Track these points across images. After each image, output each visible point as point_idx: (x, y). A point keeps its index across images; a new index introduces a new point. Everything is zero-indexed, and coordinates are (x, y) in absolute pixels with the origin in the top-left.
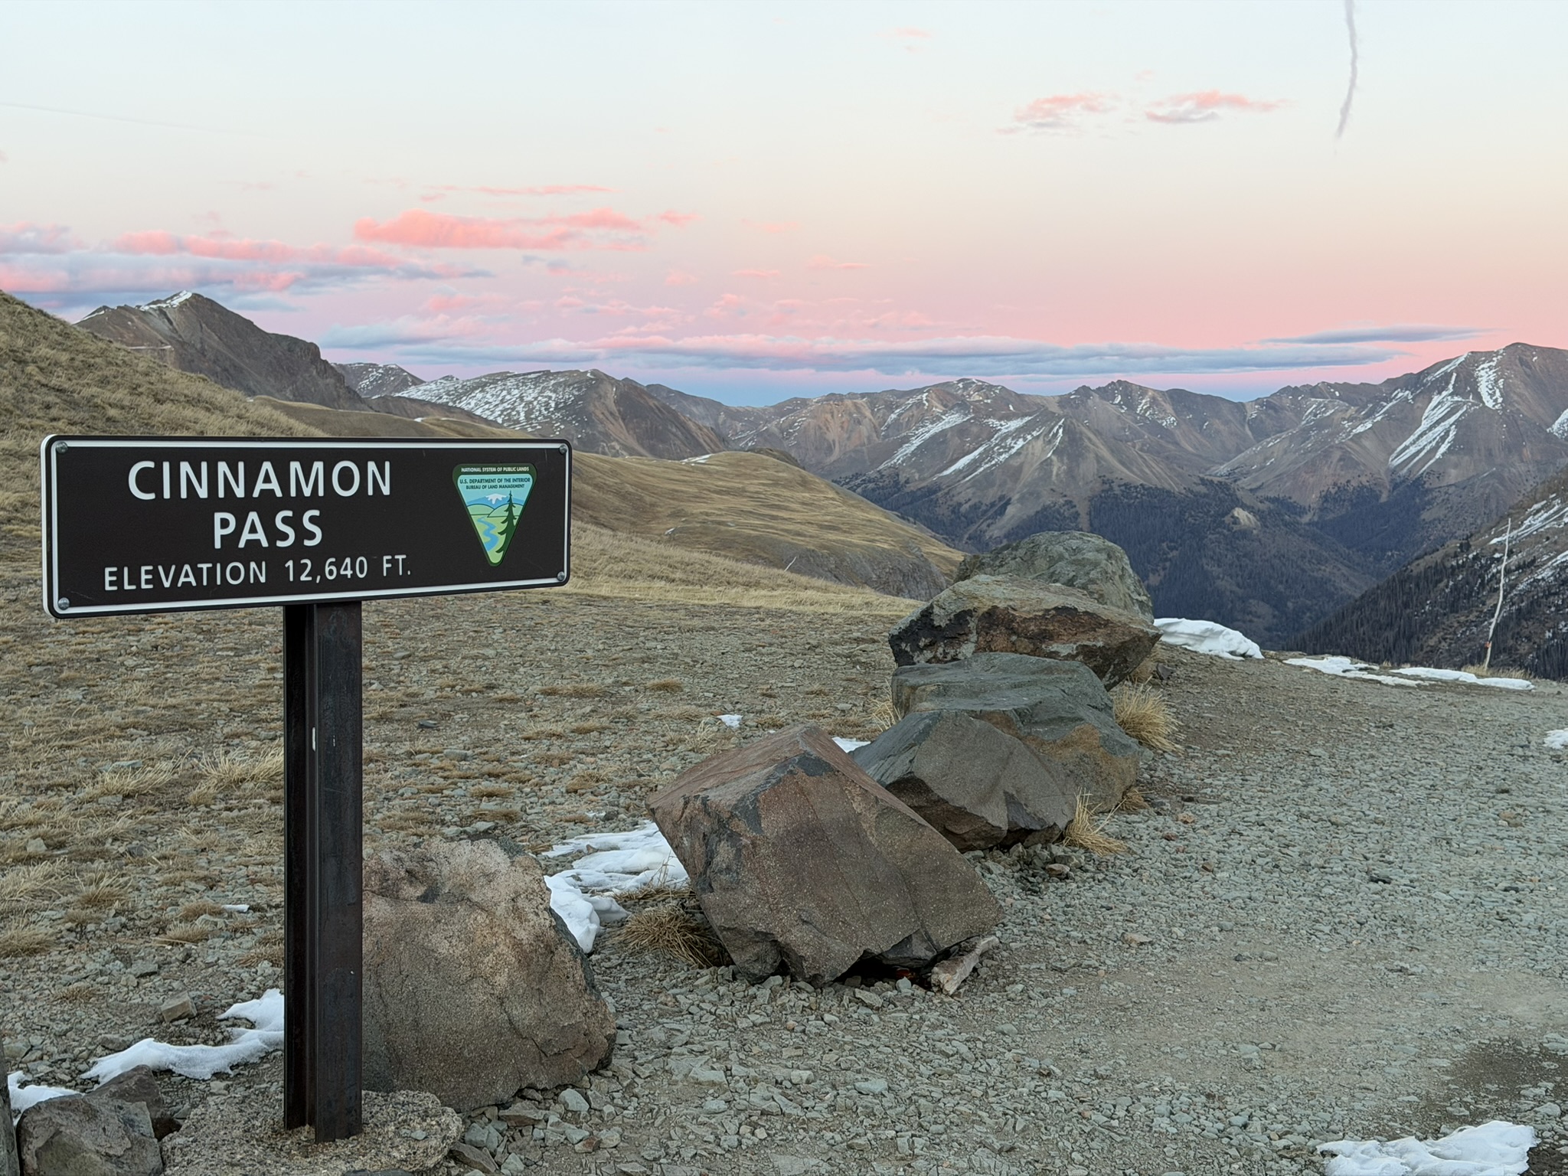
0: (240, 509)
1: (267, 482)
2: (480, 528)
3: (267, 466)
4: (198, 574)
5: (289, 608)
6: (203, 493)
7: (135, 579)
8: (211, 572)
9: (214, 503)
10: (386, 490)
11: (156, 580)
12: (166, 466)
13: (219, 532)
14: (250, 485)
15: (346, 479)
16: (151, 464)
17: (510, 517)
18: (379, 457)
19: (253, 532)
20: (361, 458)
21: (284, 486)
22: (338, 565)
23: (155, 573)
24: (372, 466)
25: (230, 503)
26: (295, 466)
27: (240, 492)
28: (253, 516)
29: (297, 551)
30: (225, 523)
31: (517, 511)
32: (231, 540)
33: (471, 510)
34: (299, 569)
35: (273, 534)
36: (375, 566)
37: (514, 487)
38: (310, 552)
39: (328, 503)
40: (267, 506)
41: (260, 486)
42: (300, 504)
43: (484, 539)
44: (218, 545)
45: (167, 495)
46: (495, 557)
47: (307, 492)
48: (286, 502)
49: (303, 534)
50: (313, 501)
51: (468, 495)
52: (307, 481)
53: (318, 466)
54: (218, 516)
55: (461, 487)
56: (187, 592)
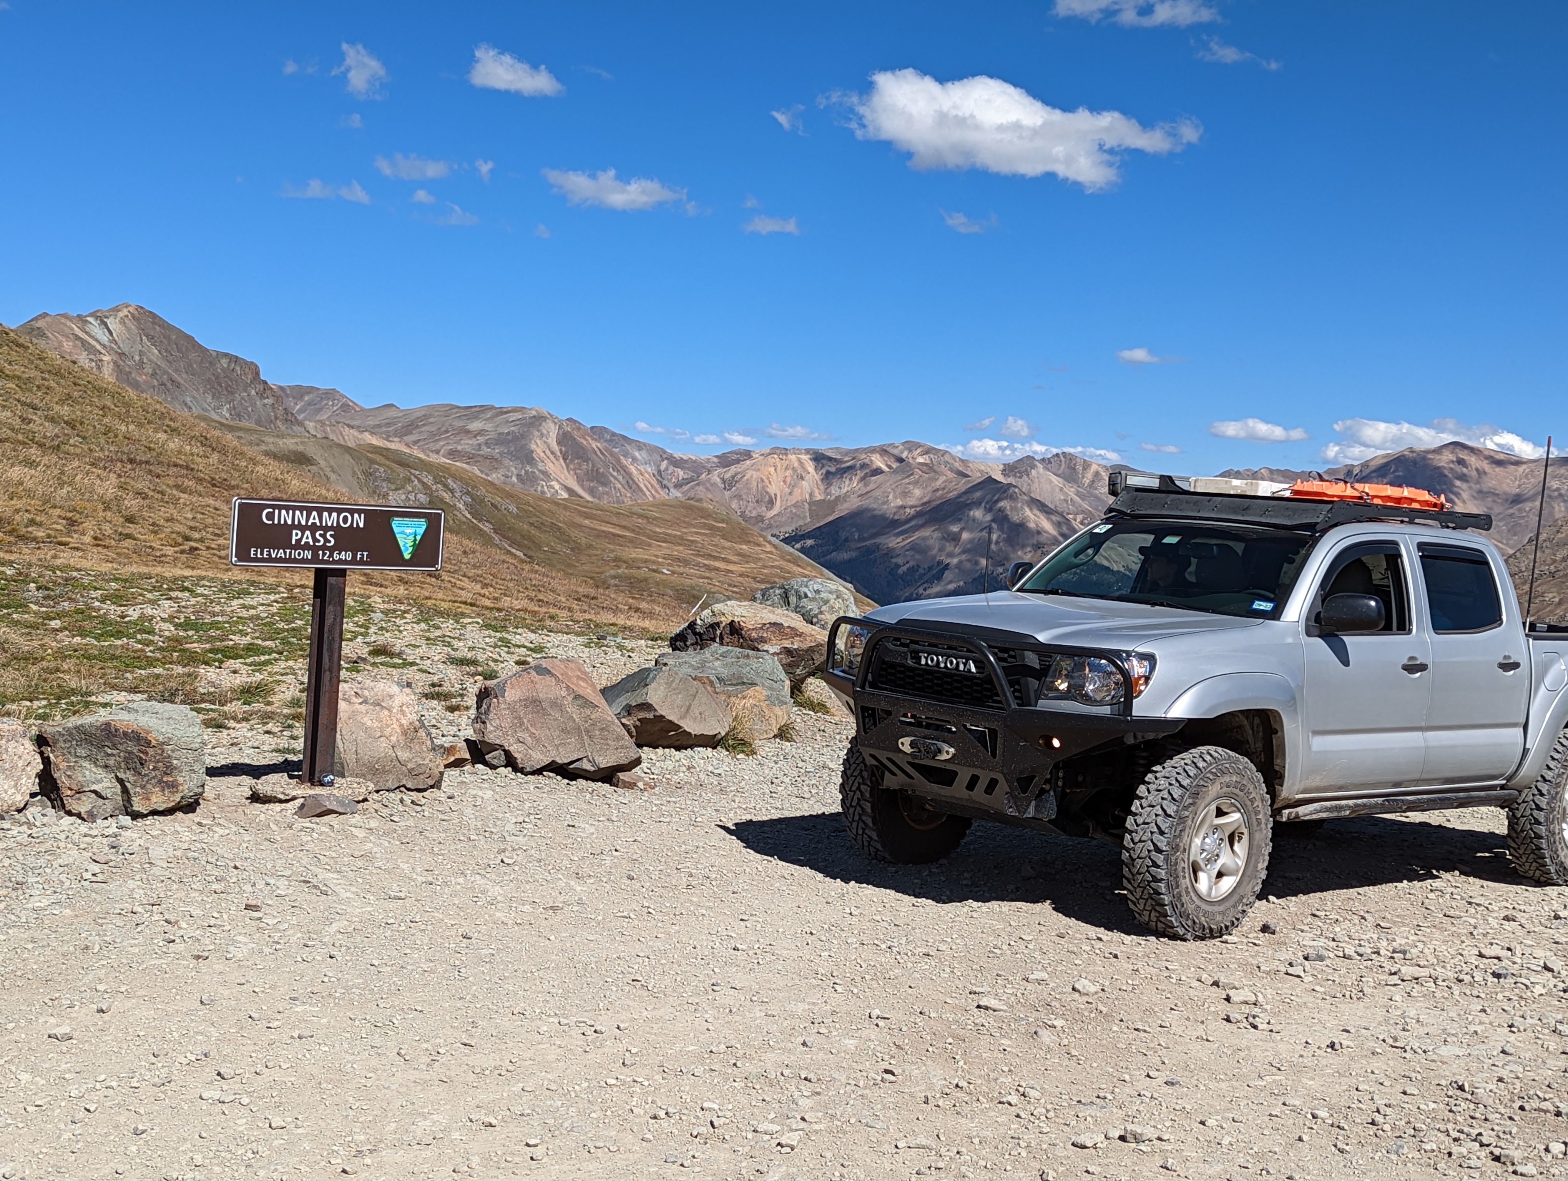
0: (303, 529)
1: (314, 518)
2: (401, 544)
3: (314, 513)
4: (285, 553)
5: (317, 569)
6: (289, 522)
7: (262, 554)
8: (290, 553)
9: (294, 526)
10: (361, 525)
11: (269, 555)
12: (277, 511)
13: (294, 538)
14: (307, 521)
15: (345, 520)
16: (271, 510)
17: (415, 540)
18: (360, 512)
19: (307, 538)
20: (352, 512)
21: (321, 521)
22: (339, 554)
23: (269, 552)
24: (356, 515)
25: (300, 527)
26: (325, 514)
27: (303, 523)
28: (308, 533)
29: (324, 548)
30: (297, 535)
31: (418, 538)
32: (298, 541)
33: (398, 536)
34: (324, 554)
35: (315, 540)
36: (354, 556)
37: (419, 527)
38: (329, 548)
39: (337, 530)
40: (313, 528)
41: (311, 521)
42: (326, 529)
43: (403, 548)
44: (293, 542)
45: (276, 522)
46: (407, 556)
47: (329, 524)
48: (321, 528)
49: (327, 541)
50: (332, 528)
51: (396, 530)
52: (330, 519)
53: (334, 515)
54: (294, 532)
55: (394, 526)
56: (280, 560)
